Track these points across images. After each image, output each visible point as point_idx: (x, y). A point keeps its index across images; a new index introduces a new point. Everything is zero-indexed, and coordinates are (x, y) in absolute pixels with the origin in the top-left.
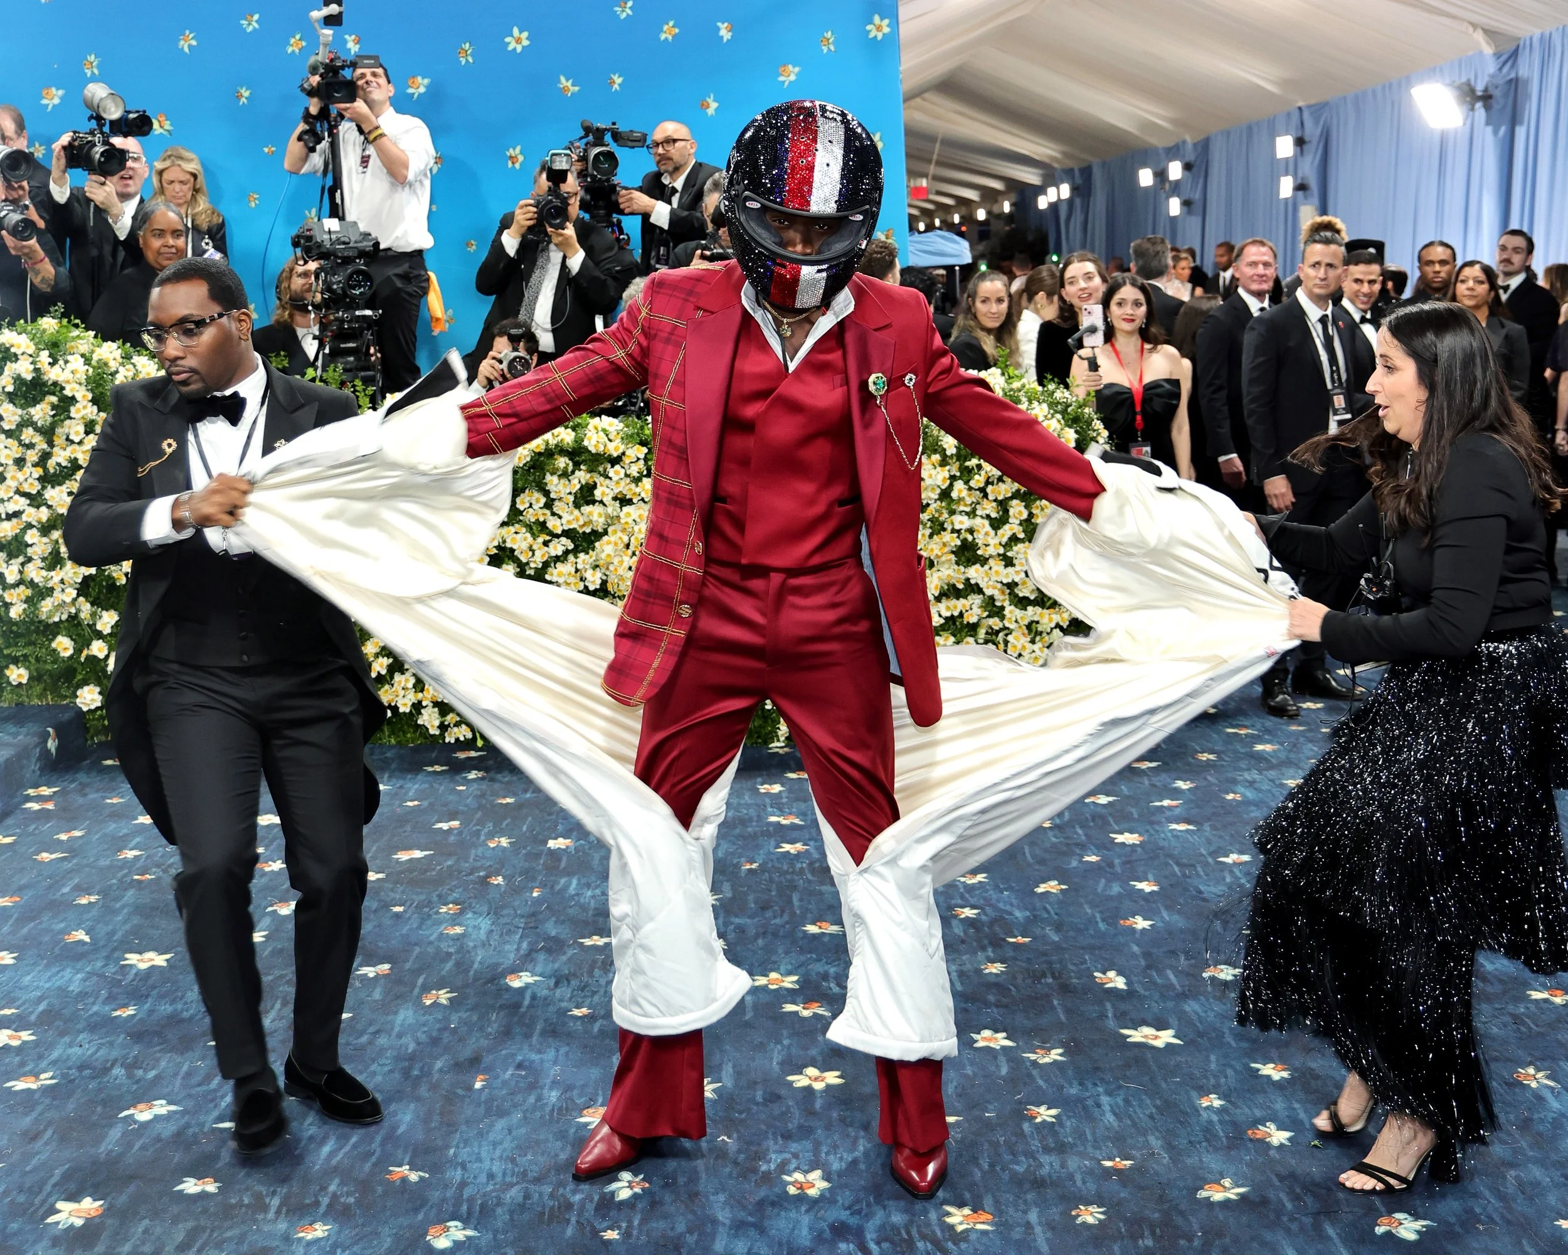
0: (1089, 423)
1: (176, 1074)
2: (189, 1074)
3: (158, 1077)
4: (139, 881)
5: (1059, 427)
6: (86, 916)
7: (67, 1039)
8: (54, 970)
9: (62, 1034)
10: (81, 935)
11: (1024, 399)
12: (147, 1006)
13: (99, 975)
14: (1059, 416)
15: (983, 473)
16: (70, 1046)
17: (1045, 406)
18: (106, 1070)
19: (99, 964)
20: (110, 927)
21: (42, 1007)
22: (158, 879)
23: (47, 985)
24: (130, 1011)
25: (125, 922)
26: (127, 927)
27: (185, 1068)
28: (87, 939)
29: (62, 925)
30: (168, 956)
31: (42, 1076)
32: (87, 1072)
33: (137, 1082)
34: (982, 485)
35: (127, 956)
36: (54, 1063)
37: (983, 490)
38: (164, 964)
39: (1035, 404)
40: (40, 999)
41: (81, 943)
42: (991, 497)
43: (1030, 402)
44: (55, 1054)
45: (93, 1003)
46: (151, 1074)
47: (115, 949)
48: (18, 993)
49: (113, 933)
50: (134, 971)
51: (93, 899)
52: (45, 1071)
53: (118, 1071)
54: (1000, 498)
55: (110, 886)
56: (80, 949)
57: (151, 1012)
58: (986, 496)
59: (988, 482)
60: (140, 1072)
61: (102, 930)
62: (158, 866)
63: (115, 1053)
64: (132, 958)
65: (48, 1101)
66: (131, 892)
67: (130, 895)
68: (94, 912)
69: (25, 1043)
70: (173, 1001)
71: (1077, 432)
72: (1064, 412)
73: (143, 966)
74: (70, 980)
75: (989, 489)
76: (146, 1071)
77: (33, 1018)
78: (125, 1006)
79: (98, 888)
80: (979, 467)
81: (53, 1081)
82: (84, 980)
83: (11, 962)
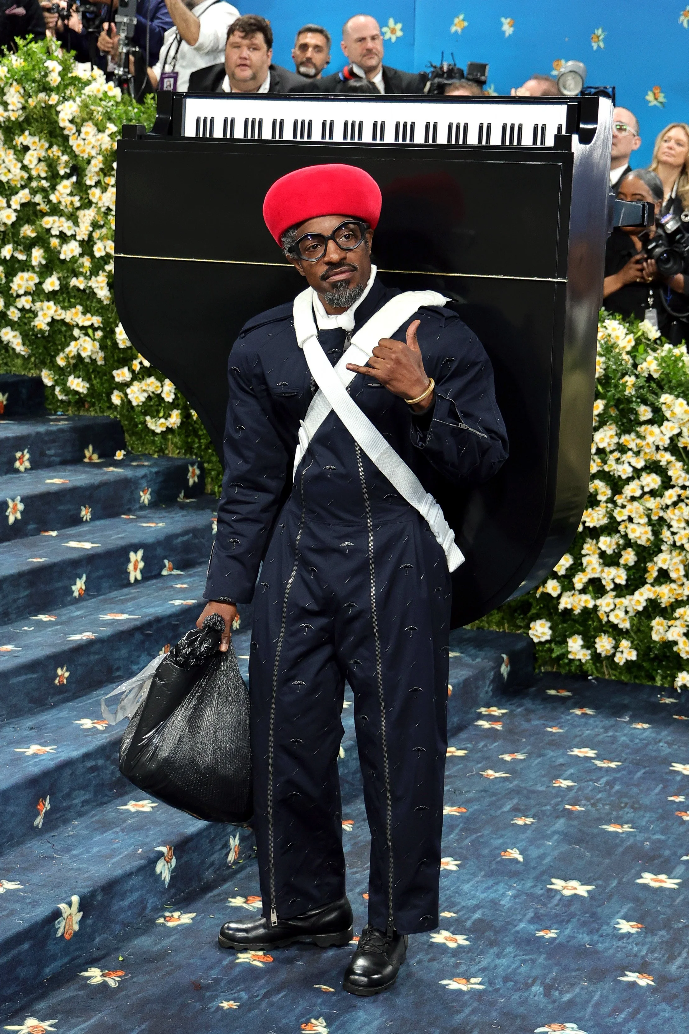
1: (588, 1002)
2: (598, 1005)
3: (571, 1002)
4: (570, 812)
6: (521, 837)
7: (495, 950)
8: (491, 882)
9: (492, 944)
10: (515, 854)
12: (567, 932)
13: (527, 895)
16: (498, 956)
18: (528, 986)
19: (529, 884)
20: (541, 851)
21: (477, 915)
22: (587, 812)
23: (483, 896)
24: (551, 934)
25: (554, 848)
26: (556, 853)
27: (596, 998)
28: (520, 858)
29: (500, 841)
30: (590, 888)
31: (473, 980)
32: (511, 984)
33: (554, 1002)
35: (554, 880)
36: (483, 970)
38: (586, 894)
40: (476, 908)
41: (515, 861)
44: (484, 963)
45: (521, 921)
46: (567, 997)
47: (544, 872)
48: (457, 899)
49: (542, 857)
50: (558, 897)
51: (529, 821)
52: (475, 977)
53: (537, 989)
55: (544, 812)
56: (514, 868)
57: (571, 937)
60: (557, 993)
61: (534, 853)
62: (588, 799)
63: (536, 972)
64: (558, 884)
65: (476, 1004)
66: (562, 821)
67: (560, 824)
68: (529, 833)
69: (460, 946)
70: (590, 932)
73: (567, 893)
74: (503, 895)
76: (562, 993)
77: (469, 924)
78: (548, 928)
79: (534, 811)
81: (481, 987)
82: (514, 897)
83: (455, 868)
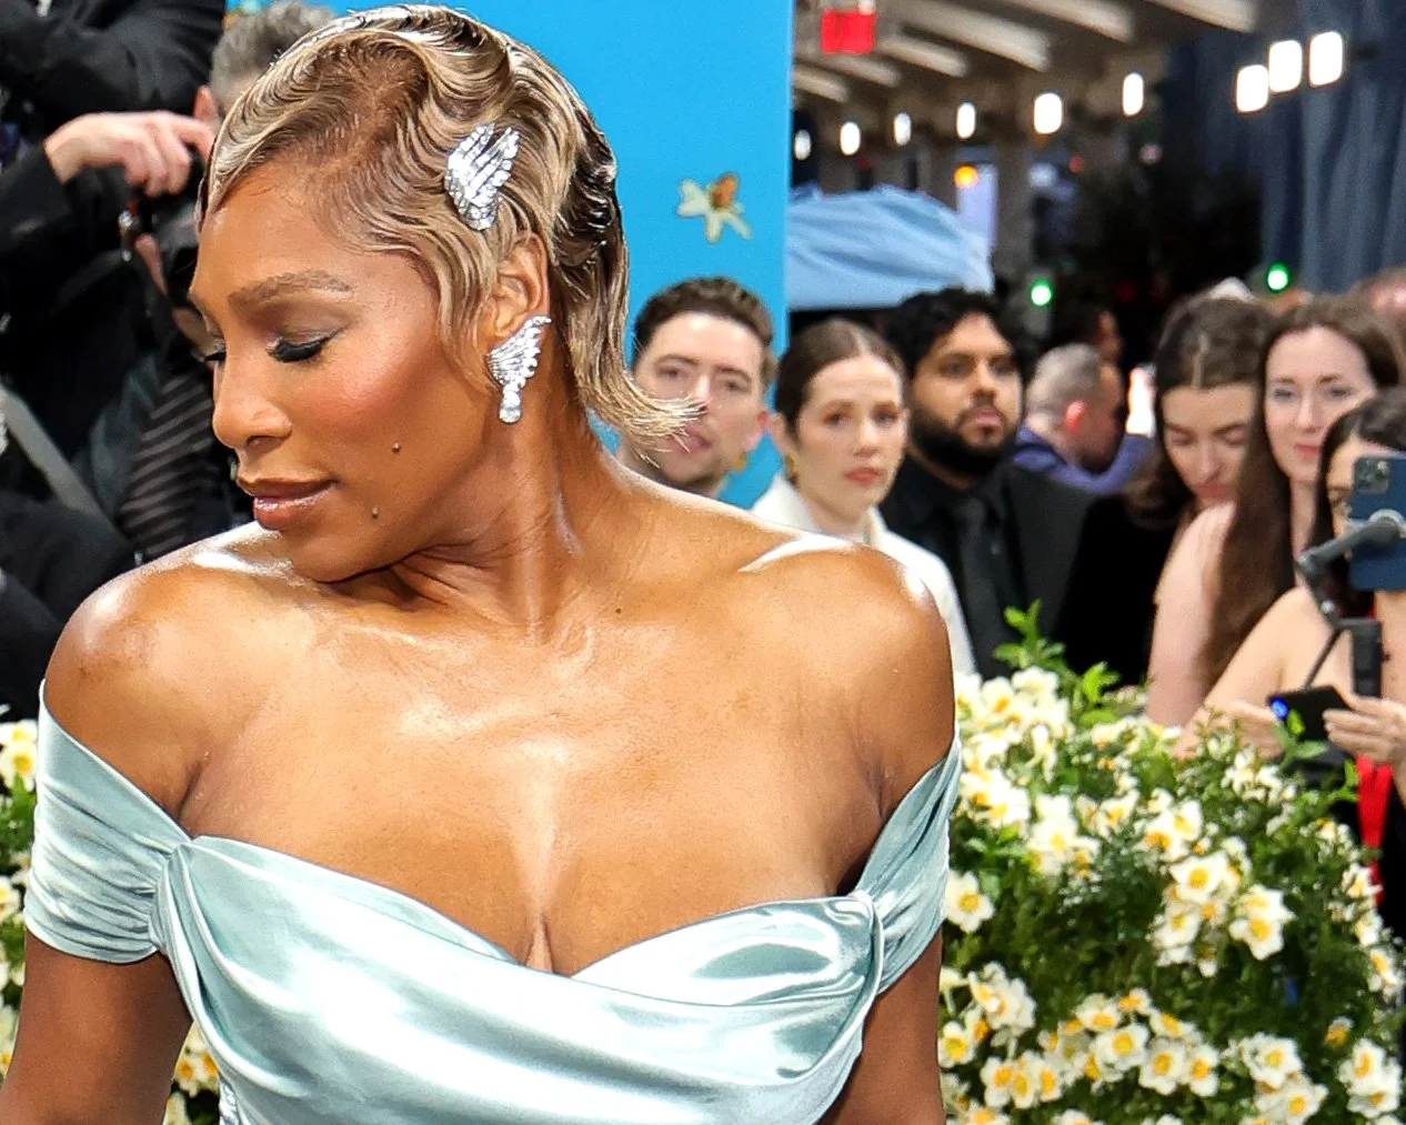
0: (1332, 873)
5: (1232, 881)
11: (1126, 782)
14: (1235, 846)
15: (971, 1017)
17: (1191, 810)
34: (966, 1056)
37: (969, 1074)
39: (1162, 799)
42: (995, 1097)
43: (1145, 793)
54: (1024, 1102)
58: (977, 1092)
59: (987, 1049)
71: (1289, 902)
72: (1253, 834)
75: (991, 1070)
80: (963, 997)
